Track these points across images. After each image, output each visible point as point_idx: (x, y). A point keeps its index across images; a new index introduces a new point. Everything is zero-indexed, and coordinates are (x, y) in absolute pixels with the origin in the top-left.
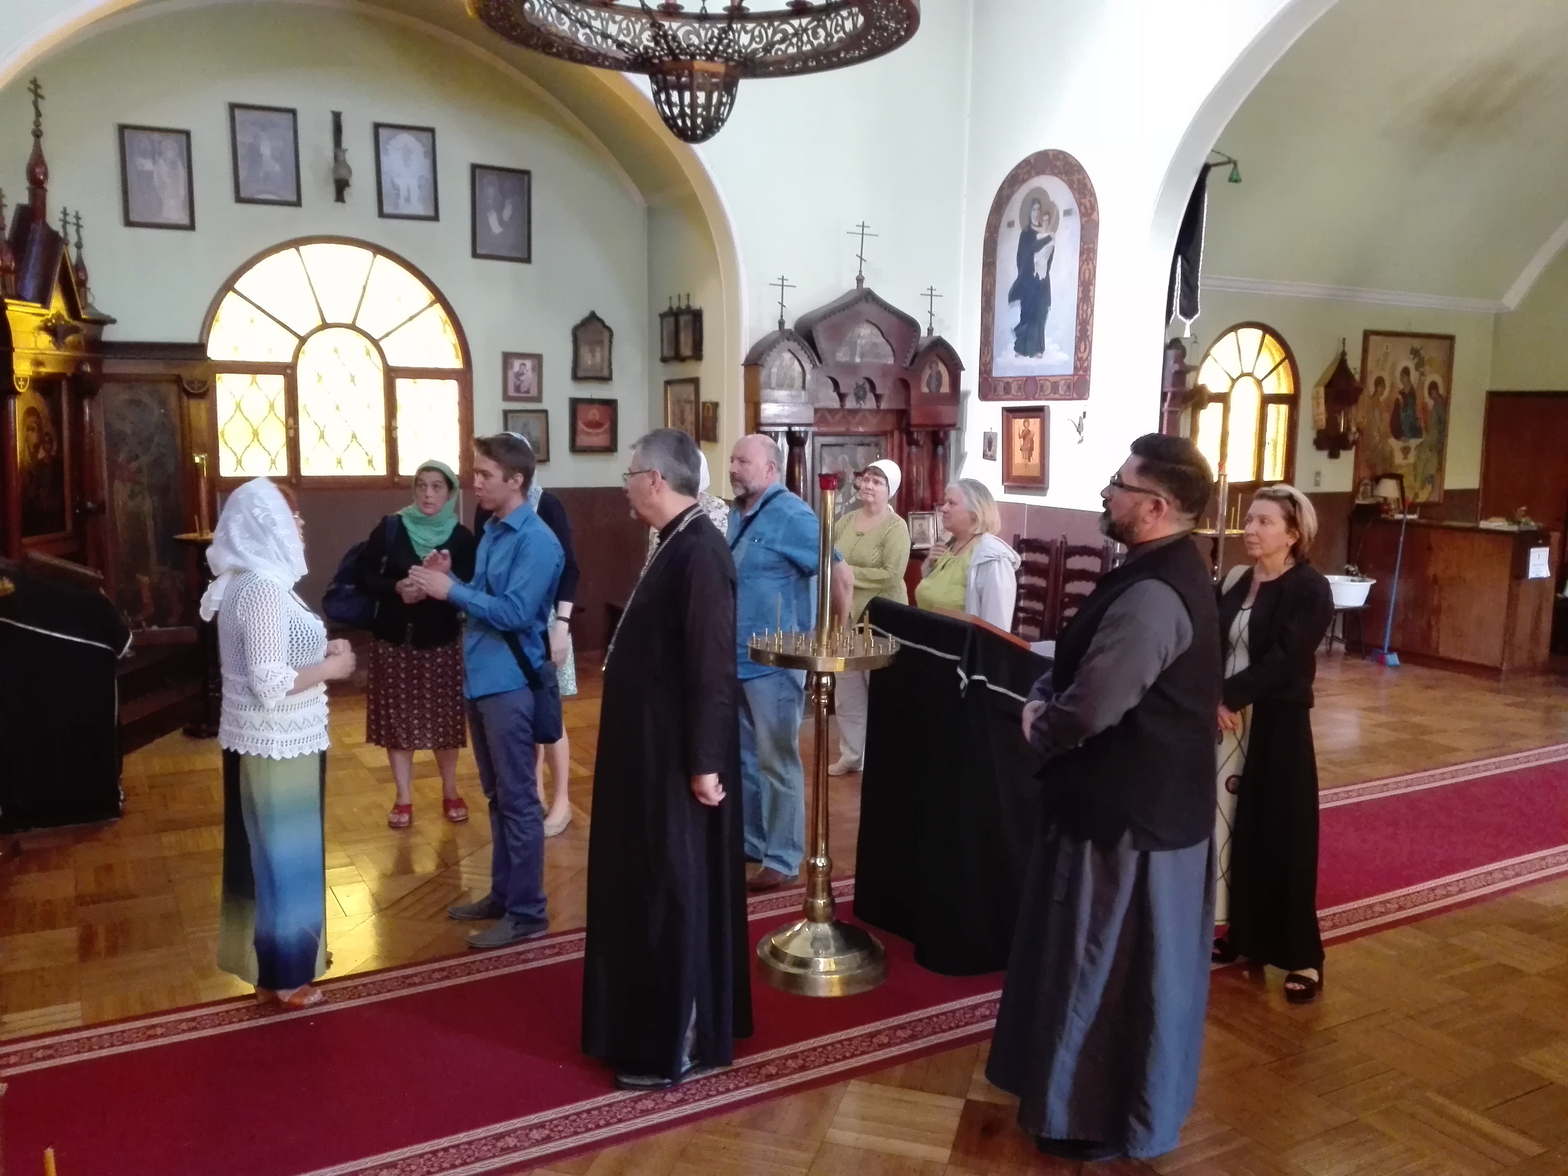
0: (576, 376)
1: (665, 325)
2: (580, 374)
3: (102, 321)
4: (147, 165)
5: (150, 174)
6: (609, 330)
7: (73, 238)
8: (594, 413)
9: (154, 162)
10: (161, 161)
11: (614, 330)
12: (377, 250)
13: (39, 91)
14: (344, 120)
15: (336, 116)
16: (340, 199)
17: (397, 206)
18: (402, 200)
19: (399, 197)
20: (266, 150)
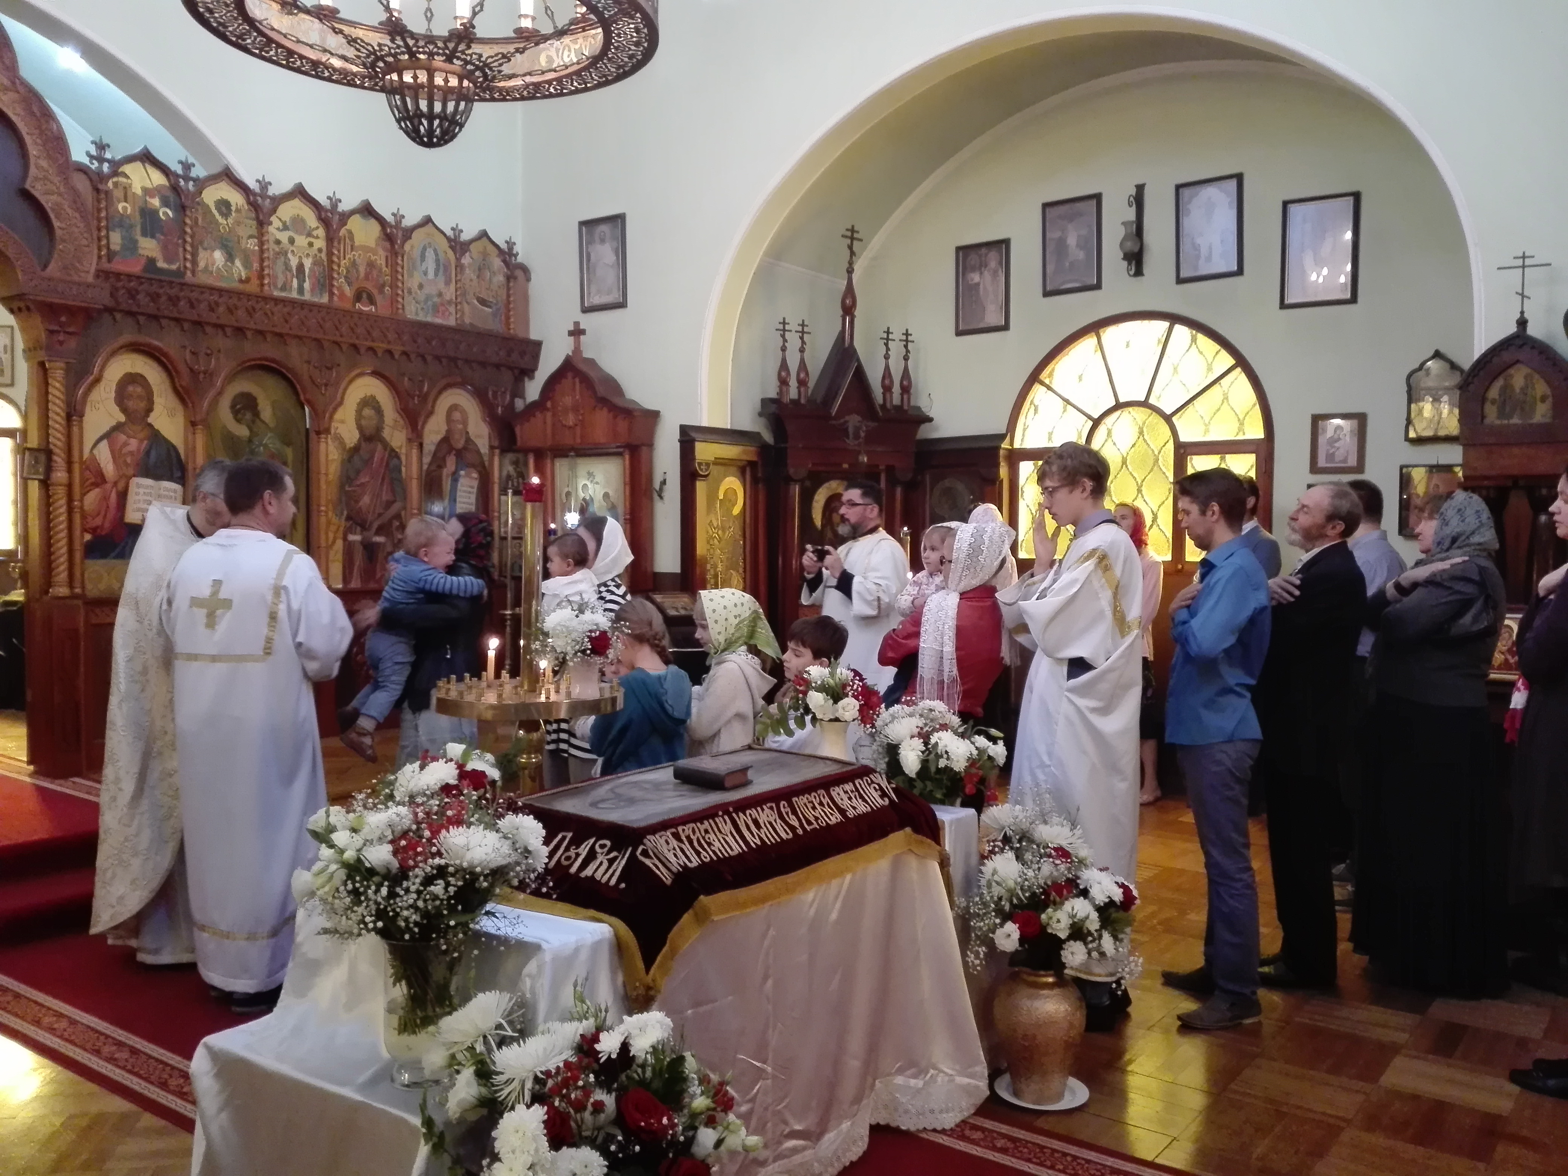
0: (1410, 437)
2: (1416, 433)
3: (920, 420)
4: (974, 278)
5: (978, 284)
9: (981, 273)
12: (1174, 319)
13: (855, 235)
14: (1147, 191)
15: (1140, 188)
16: (1139, 272)
17: (1196, 268)
18: (1202, 262)
19: (1198, 257)
20: (1072, 240)
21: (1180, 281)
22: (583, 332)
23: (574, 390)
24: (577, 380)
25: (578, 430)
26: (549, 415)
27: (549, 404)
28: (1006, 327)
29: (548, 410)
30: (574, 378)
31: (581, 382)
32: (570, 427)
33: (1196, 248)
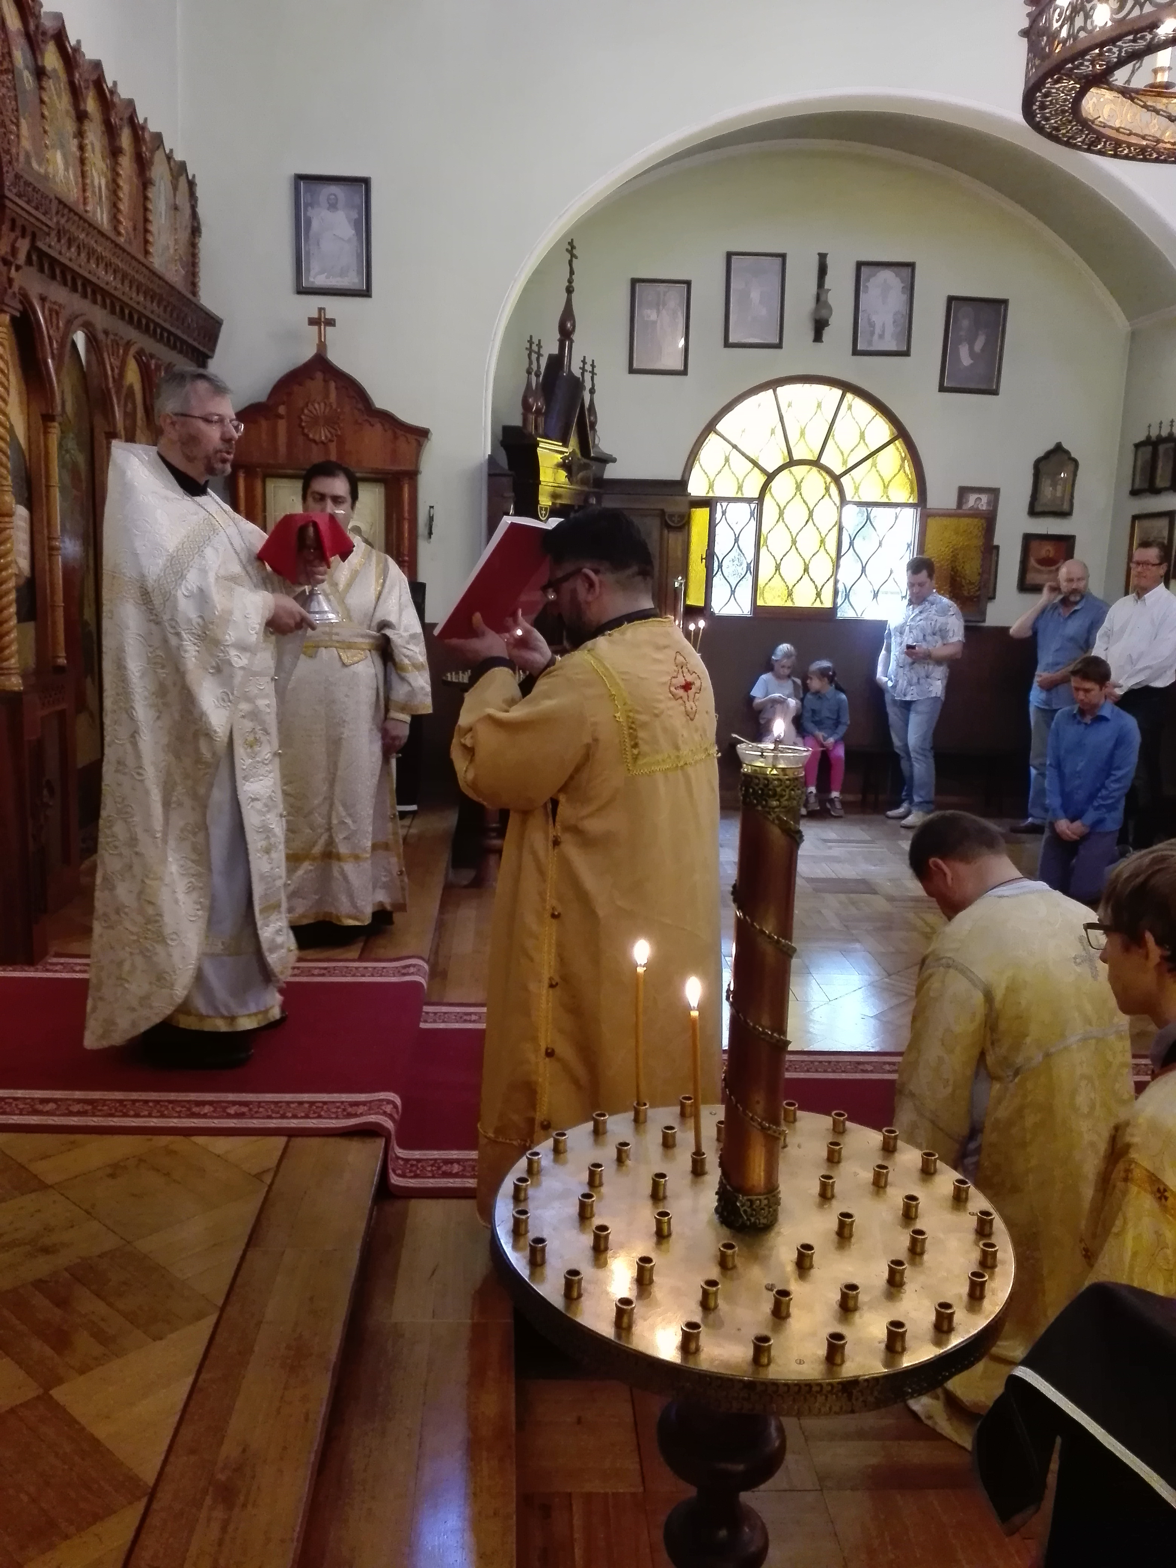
0: (1033, 512)
1: (1140, 453)
2: (1038, 509)
3: (605, 460)
4: (653, 315)
5: (654, 323)
6: (1075, 462)
7: (588, 385)
8: (1047, 550)
9: (658, 312)
10: (664, 312)
11: (1080, 462)
12: (847, 387)
13: (575, 252)
14: (829, 261)
15: (823, 257)
16: (818, 337)
17: (870, 343)
18: (876, 337)
19: (872, 333)
20: (755, 295)
21: (856, 352)
22: (331, 323)
23: (327, 396)
24: (332, 385)
25: (333, 447)
26: (282, 425)
27: (282, 410)
28: (684, 372)
29: (280, 417)
30: (326, 381)
31: (337, 388)
32: (323, 443)
33: (872, 325)
